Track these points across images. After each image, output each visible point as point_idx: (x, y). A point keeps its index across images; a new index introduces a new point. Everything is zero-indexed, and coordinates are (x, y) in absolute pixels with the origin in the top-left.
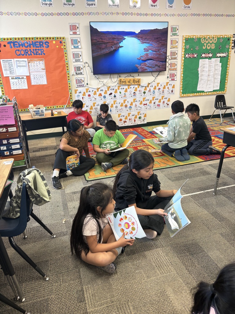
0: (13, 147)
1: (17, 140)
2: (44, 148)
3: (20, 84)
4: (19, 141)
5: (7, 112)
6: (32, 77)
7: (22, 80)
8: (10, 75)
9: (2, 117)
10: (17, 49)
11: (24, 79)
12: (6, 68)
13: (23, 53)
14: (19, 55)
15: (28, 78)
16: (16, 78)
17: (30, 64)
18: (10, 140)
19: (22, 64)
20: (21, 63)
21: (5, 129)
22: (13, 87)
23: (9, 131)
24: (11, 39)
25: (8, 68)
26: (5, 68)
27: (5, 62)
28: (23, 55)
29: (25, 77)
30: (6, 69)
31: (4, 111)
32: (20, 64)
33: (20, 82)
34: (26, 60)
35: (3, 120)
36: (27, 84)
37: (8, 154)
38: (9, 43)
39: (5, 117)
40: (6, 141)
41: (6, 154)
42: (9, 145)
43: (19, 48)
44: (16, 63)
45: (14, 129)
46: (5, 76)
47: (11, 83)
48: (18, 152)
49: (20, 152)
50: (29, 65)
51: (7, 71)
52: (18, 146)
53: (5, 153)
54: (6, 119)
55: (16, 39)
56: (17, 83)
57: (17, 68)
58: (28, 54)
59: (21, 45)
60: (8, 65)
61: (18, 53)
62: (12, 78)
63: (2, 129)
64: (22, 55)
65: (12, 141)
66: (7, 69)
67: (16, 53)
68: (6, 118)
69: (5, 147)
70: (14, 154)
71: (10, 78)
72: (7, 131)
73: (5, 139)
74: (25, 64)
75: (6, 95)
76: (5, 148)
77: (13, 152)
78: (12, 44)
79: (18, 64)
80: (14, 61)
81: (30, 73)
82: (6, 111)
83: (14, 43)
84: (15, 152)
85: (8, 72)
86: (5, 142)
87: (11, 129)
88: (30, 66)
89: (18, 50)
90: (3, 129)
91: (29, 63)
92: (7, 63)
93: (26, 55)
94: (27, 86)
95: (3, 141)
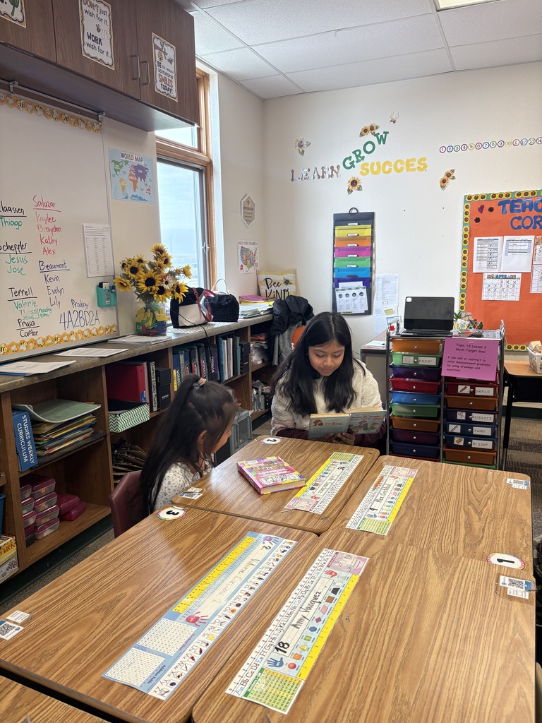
0: (477, 430)
1: (489, 418)
2: (531, 445)
3: (503, 289)
4: (492, 421)
5: (484, 352)
6: (535, 276)
7: (511, 281)
8: (487, 271)
9: (471, 362)
10: (517, 215)
11: (516, 280)
12: (482, 255)
13: (527, 223)
14: (519, 227)
15: (526, 278)
16: (497, 277)
17: (538, 247)
18: (473, 414)
19: (518, 248)
20: (518, 244)
21: (469, 387)
22: (486, 295)
23: (476, 394)
24: (508, 195)
25: (486, 255)
26: (479, 255)
27: (483, 242)
28: (527, 228)
29: (519, 276)
30: (480, 257)
31: (478, 349)
32: (515, 248)
33: (504, 286)
34: (532, 238)
35: (472, 368)
36: (518, 291)
37: (462, 443)
38: (503, 203)
39: (477, 362)
40: (464, 414)
41: (455, 443)
42: (468, 423)
43: (521, 214)
44: (507, 245)
45: (489, 392)
46: (475, 271)
47: (485, 286)
48: (484, 445)
49: (488, 445)
50: (535, 250)
51: (482, 262)
52: (487, 431)
53: (456, 439)
54: (478, 366)
55: (519, 194)
56: (499, 286)
57: (506, 254)
58: (538, 226)
59: (527, 207)
60: (487, 249)
61: (517, 223)
62: (489, 277)
63: (464, 387)
64: (524, 227)
65: (476, 417)
66: (482, 257)
67: (512, 225)
68: (478, 364)
69: (459, 427)
70: (473, 446)
71: (485, 276)
72: (472, 394)
73: (462, 410)
74: (526, 248)
75: (467, 311)
76: (458, 429)
77: (474, 441)
78: (508, 206)
79: (510, 248)
80: (502, 241)
81: (532, 267)
82: (482, 350)
83: (513, 203)
84: (476, 444)
85: (485, 264)
86: (461, 416)
87: (481, 391)
88: (537, 252)
89: (519, 218)
90: (466, 388)
91: (536, 244)
92: (487, 246)
93: (535, 227)
94: (518, 295)
95: (458, 413)
